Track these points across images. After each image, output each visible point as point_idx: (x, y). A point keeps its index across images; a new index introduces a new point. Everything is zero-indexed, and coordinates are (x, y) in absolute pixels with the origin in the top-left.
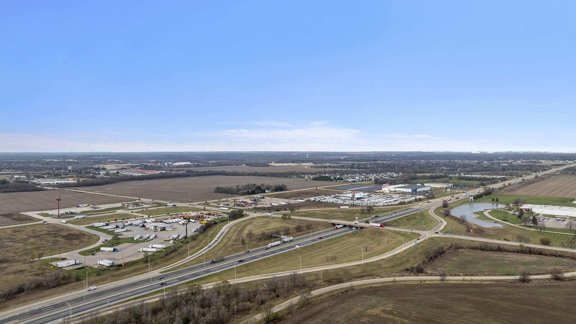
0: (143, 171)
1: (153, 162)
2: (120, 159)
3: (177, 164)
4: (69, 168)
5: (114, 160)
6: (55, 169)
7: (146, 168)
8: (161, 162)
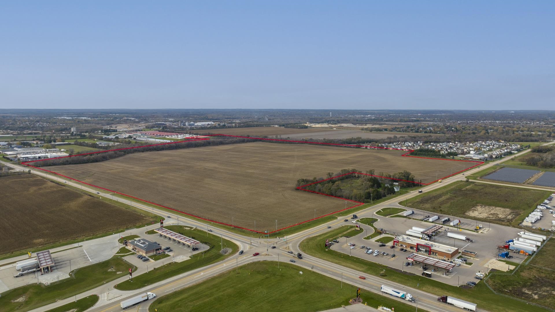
0: (162, 133)
1: (171, 121)
2: (136, 117)
3: (199, 124)
4: (72, 130)
5: (130, 118)
6: (54, 131)
7: (165, 129)
8: (182, 122)
